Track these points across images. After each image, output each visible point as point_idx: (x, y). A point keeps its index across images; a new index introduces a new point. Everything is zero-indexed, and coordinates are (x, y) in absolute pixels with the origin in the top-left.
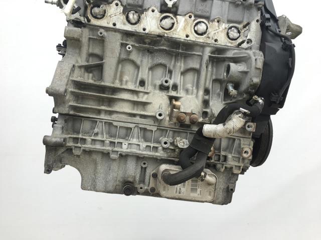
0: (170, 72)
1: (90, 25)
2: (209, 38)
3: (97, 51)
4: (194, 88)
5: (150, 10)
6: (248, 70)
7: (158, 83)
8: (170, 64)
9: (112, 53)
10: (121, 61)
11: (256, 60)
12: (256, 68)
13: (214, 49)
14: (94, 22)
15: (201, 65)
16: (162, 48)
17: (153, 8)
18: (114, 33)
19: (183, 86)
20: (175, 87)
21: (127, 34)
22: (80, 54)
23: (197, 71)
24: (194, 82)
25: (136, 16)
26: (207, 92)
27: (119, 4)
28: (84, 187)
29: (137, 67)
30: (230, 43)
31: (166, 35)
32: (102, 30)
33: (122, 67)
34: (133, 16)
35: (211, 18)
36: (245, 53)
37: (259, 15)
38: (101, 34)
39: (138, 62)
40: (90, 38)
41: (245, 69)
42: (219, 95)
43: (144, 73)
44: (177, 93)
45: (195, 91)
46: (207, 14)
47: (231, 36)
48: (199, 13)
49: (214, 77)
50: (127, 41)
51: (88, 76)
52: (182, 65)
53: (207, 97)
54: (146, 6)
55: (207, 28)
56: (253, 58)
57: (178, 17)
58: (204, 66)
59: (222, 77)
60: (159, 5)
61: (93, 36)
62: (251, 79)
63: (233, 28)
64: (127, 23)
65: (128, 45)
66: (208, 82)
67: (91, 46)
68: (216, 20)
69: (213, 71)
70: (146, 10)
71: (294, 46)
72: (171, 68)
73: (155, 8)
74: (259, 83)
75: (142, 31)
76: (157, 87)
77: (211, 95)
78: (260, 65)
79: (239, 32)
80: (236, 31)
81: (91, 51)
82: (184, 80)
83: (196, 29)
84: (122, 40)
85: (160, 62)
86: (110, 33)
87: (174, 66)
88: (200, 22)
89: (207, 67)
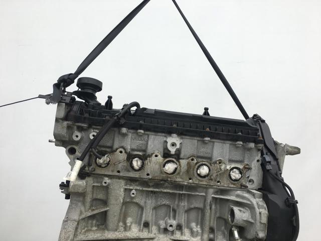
0: (174, 211)
1: (94, 174)
2: (212, 180)
3: (101, 196)
4: (199, 226)
5: (154, 155)
6: (253, 221)
7: (163, 226)
8: (174, 204)
9: (116, 200)
10: (125, 203)
11: (260, 213)
12: (261, 223)
13: (217, 190)
14: (99, 171)
15: (205, 206)
16: (165, 191)
17: (156, 153)
18: (117, 180)
19: (187, 226)
20: (179, 227)
21: (132, 180)
22: (84, 203)
23: (202, 211)
24: (198, 219)
25: (140, 163)
26: (212, 230)
27: (123, 151)
29: (141, 208)
30: (232, 184)
31: (169, 179)
32: (107, 180)
33: (126, 208)
34: (136, 163)
35: (214, 160)
36: (249, 200)
37: (260, 155)
38: (105, 183)
39: (142, 203)
40: (94, 186)
41: (251, 220)
43: (148, 215)
44: (182, 234)
45: (200, 231)
46: (209, 156)
47: (233, 178)
48: (201, 154)
49: (218, 215)
50: (131, 185)
51: (92, 223)
52: (186, 204)
53: (212, 236)
54: (149, 151)
55: (210, 170)
56: (258, 211)
57: (180, 160)
58: (208, 207)
59: (226, 218)
60: (162, 150)
61: (97, 182)
62: (256, 232)
63: (234, 170)
64: (131, 169)
65: (132, 190)
66: (212, 220)
67: (95, 192)
68: (218, 162)
69: (217, 209)
70: (150, 156)
71: (297, 203)
72: (175, 207)
73: (158, 154)
74: (265, 238)
75: (146, 177)
76: (162, 230)
77: (216, 233)
78: (264, 220)
79: (241, 173)
80: (237, 172)
81: (95, 196)
82: (188, 218)
83: (199, 173)
84: (126, 185)
85: (164, 203)
86: (114, 180)
87: (178, 206)
88: (203, 165)
89: (211, 208)
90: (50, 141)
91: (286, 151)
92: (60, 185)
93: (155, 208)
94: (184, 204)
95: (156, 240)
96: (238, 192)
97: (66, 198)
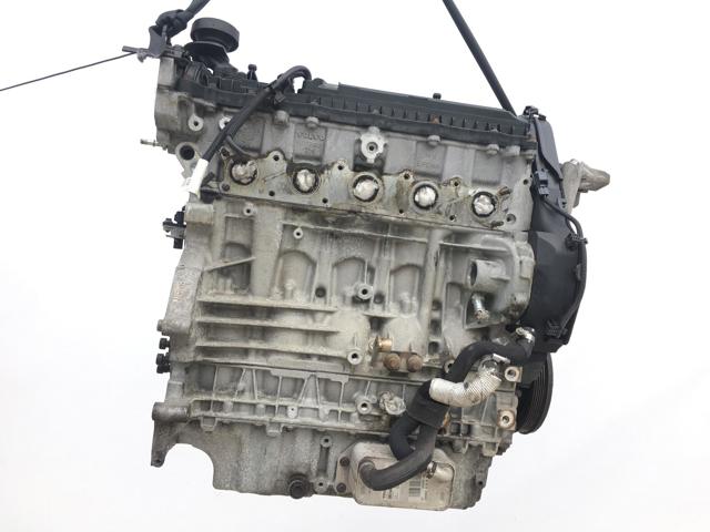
0: (371, 270)
1: (227, 195)
2: (439, 213)
3: (240, 238)
4: (414, 298)
5: (336, 166)
6: (508, 278)
7: (350, 292)
8: (371, 257)
9: (268, 244)
10: (282, 254)
11: (521, 262)
12: (522, 278)
13: (449, 232)
14: (236, 190)
15: (426, 261)
16: (356, 231)
17: (340, 163)
18: (270, 209)
19: (394, 295)
20: (380, 298)
21: (296, 210)
22: (210, 246)
23: (420, 270)
24: (413, 287)
25: (310, 178)
26: (437, 305)
27: (281, 156)
28: (217, 484)
29: (312, 263)
30: (477, 221)
31: (363, 211)
32: (250, 205)
33: (284, 263)
34: (304, 179)
35: (444, 179)
36: (503, 245)
37: (529, 171)
38: (248, 211)
39: (314, 255)
40: (227, 218)
41: (505, 277)
42: (458, 310)
43: (324, 275)
44: (384, 309)
45: (415, 304)
46: (437, 171)
47: (479, 210)
48: (423, 169)
49: (449, 279)
50: (293, 219)
51: (225, 284)
52: (393, 258)
53: (436, 315)
54: (328, 159)
55: (437, 196)
56: (517, 258)
57: (384, 177)
58: (432, 262)
59: (463, 282)
60: (351, 157)
61: (234, 212)
62: (513, 295)
63: (482, 196)
64: (293, 190)
65: (295, 227)
66: (438, 288)
67: (229, 229)
68: (452, 183)
69: (447, 268)
70: (328, 167)
71: (586, 242)
72: (374, 264)
73: (343, 164)
74: (527, 303)
75: (321, 204)
76: (349, 301)
77: (444, 312)
78: (528, 273)
79: (493, 203)
80: (487, 200)
81: (229, 238)
82: (395, 284)
83: (417, 199)
84: (285, 219)
85: (353, 254)
86: (265, 208)
87: (378, 261)
88: (424, 186)
89: (436, 264)
90: (143, 142)
91: (580, 176)
92: (164, 223)
93: (337, 265)
94: (390, 259)
95: (336, 315)
96: (487, 236)
97: (175, 247)
